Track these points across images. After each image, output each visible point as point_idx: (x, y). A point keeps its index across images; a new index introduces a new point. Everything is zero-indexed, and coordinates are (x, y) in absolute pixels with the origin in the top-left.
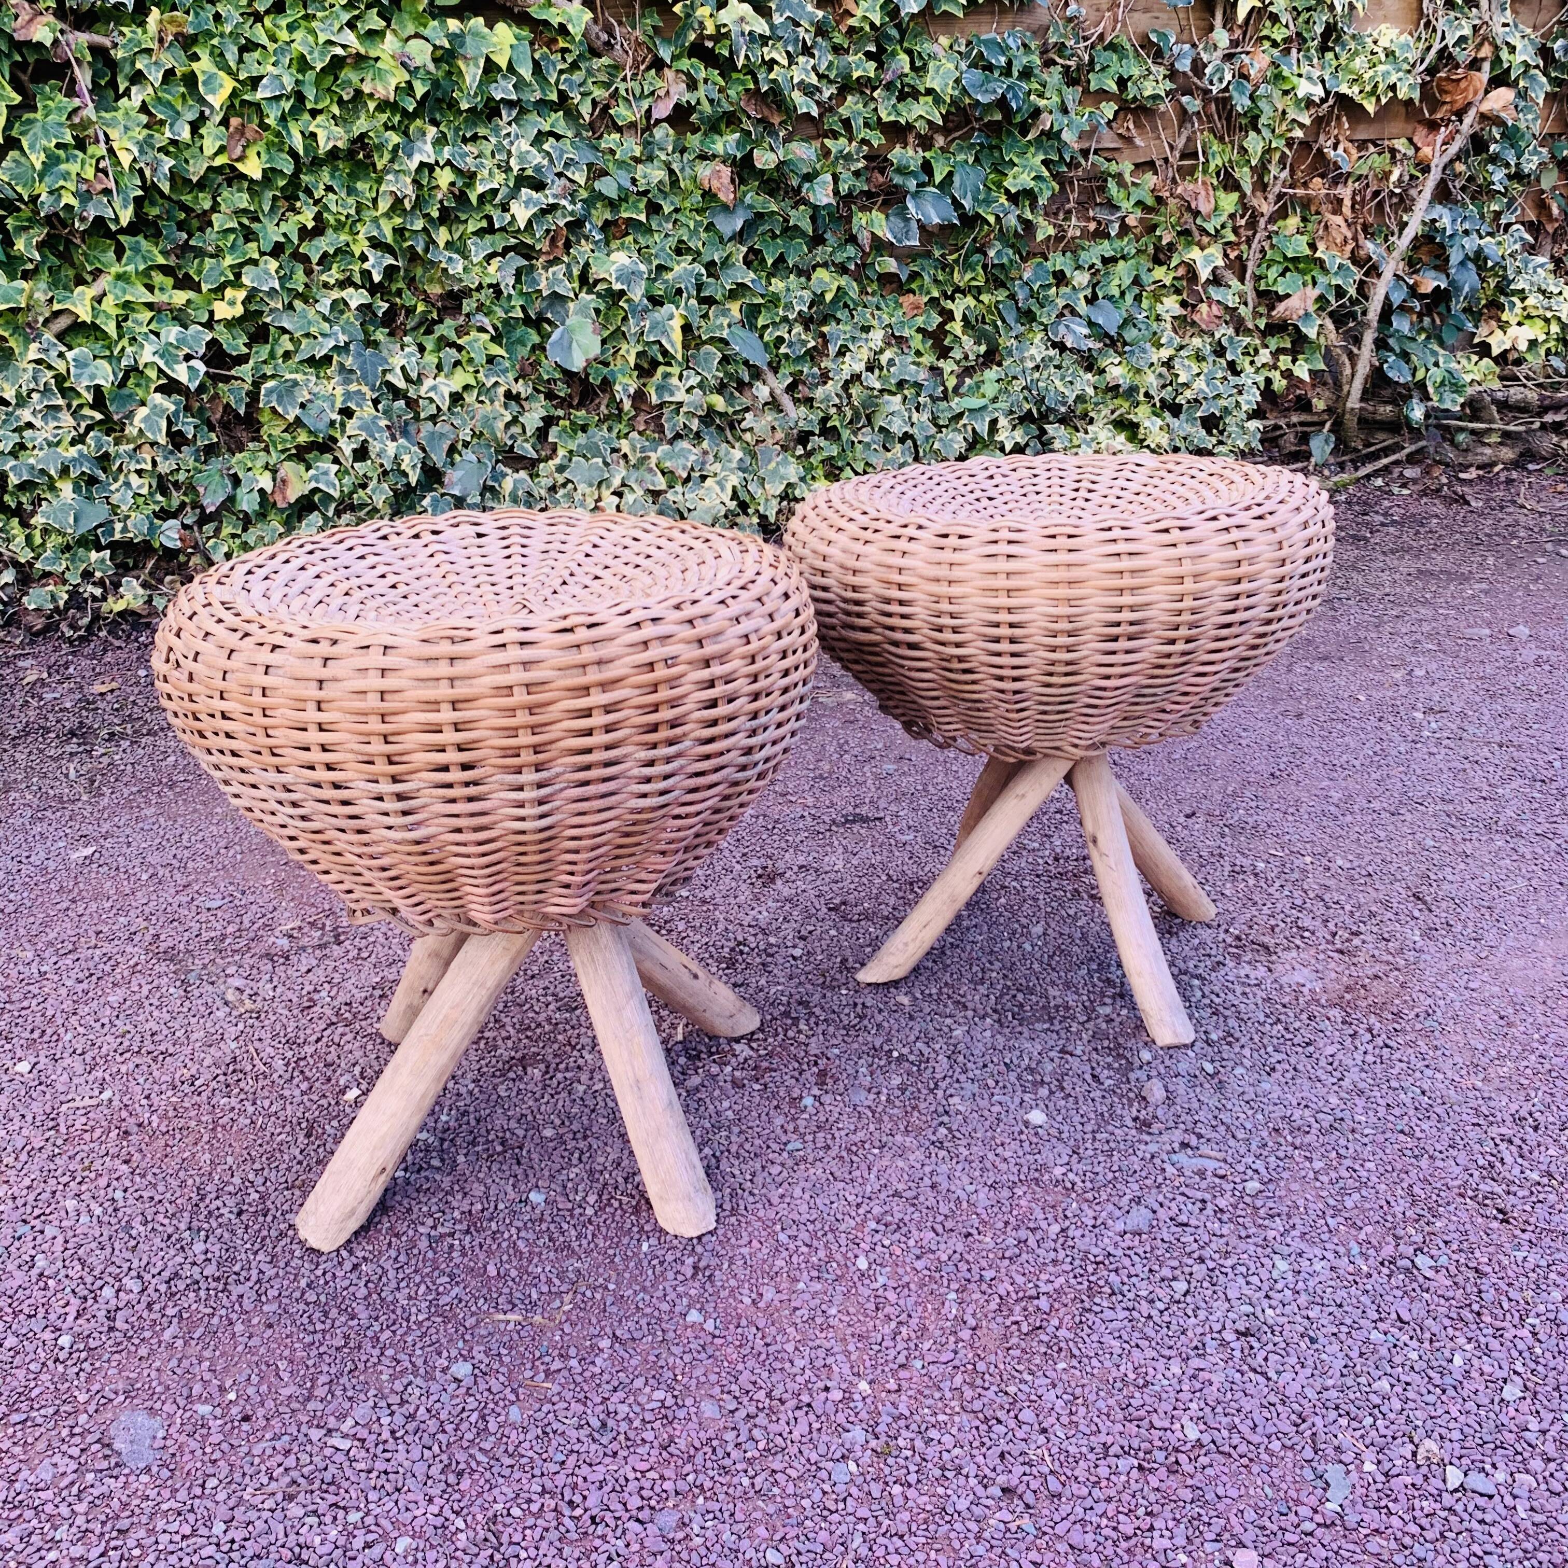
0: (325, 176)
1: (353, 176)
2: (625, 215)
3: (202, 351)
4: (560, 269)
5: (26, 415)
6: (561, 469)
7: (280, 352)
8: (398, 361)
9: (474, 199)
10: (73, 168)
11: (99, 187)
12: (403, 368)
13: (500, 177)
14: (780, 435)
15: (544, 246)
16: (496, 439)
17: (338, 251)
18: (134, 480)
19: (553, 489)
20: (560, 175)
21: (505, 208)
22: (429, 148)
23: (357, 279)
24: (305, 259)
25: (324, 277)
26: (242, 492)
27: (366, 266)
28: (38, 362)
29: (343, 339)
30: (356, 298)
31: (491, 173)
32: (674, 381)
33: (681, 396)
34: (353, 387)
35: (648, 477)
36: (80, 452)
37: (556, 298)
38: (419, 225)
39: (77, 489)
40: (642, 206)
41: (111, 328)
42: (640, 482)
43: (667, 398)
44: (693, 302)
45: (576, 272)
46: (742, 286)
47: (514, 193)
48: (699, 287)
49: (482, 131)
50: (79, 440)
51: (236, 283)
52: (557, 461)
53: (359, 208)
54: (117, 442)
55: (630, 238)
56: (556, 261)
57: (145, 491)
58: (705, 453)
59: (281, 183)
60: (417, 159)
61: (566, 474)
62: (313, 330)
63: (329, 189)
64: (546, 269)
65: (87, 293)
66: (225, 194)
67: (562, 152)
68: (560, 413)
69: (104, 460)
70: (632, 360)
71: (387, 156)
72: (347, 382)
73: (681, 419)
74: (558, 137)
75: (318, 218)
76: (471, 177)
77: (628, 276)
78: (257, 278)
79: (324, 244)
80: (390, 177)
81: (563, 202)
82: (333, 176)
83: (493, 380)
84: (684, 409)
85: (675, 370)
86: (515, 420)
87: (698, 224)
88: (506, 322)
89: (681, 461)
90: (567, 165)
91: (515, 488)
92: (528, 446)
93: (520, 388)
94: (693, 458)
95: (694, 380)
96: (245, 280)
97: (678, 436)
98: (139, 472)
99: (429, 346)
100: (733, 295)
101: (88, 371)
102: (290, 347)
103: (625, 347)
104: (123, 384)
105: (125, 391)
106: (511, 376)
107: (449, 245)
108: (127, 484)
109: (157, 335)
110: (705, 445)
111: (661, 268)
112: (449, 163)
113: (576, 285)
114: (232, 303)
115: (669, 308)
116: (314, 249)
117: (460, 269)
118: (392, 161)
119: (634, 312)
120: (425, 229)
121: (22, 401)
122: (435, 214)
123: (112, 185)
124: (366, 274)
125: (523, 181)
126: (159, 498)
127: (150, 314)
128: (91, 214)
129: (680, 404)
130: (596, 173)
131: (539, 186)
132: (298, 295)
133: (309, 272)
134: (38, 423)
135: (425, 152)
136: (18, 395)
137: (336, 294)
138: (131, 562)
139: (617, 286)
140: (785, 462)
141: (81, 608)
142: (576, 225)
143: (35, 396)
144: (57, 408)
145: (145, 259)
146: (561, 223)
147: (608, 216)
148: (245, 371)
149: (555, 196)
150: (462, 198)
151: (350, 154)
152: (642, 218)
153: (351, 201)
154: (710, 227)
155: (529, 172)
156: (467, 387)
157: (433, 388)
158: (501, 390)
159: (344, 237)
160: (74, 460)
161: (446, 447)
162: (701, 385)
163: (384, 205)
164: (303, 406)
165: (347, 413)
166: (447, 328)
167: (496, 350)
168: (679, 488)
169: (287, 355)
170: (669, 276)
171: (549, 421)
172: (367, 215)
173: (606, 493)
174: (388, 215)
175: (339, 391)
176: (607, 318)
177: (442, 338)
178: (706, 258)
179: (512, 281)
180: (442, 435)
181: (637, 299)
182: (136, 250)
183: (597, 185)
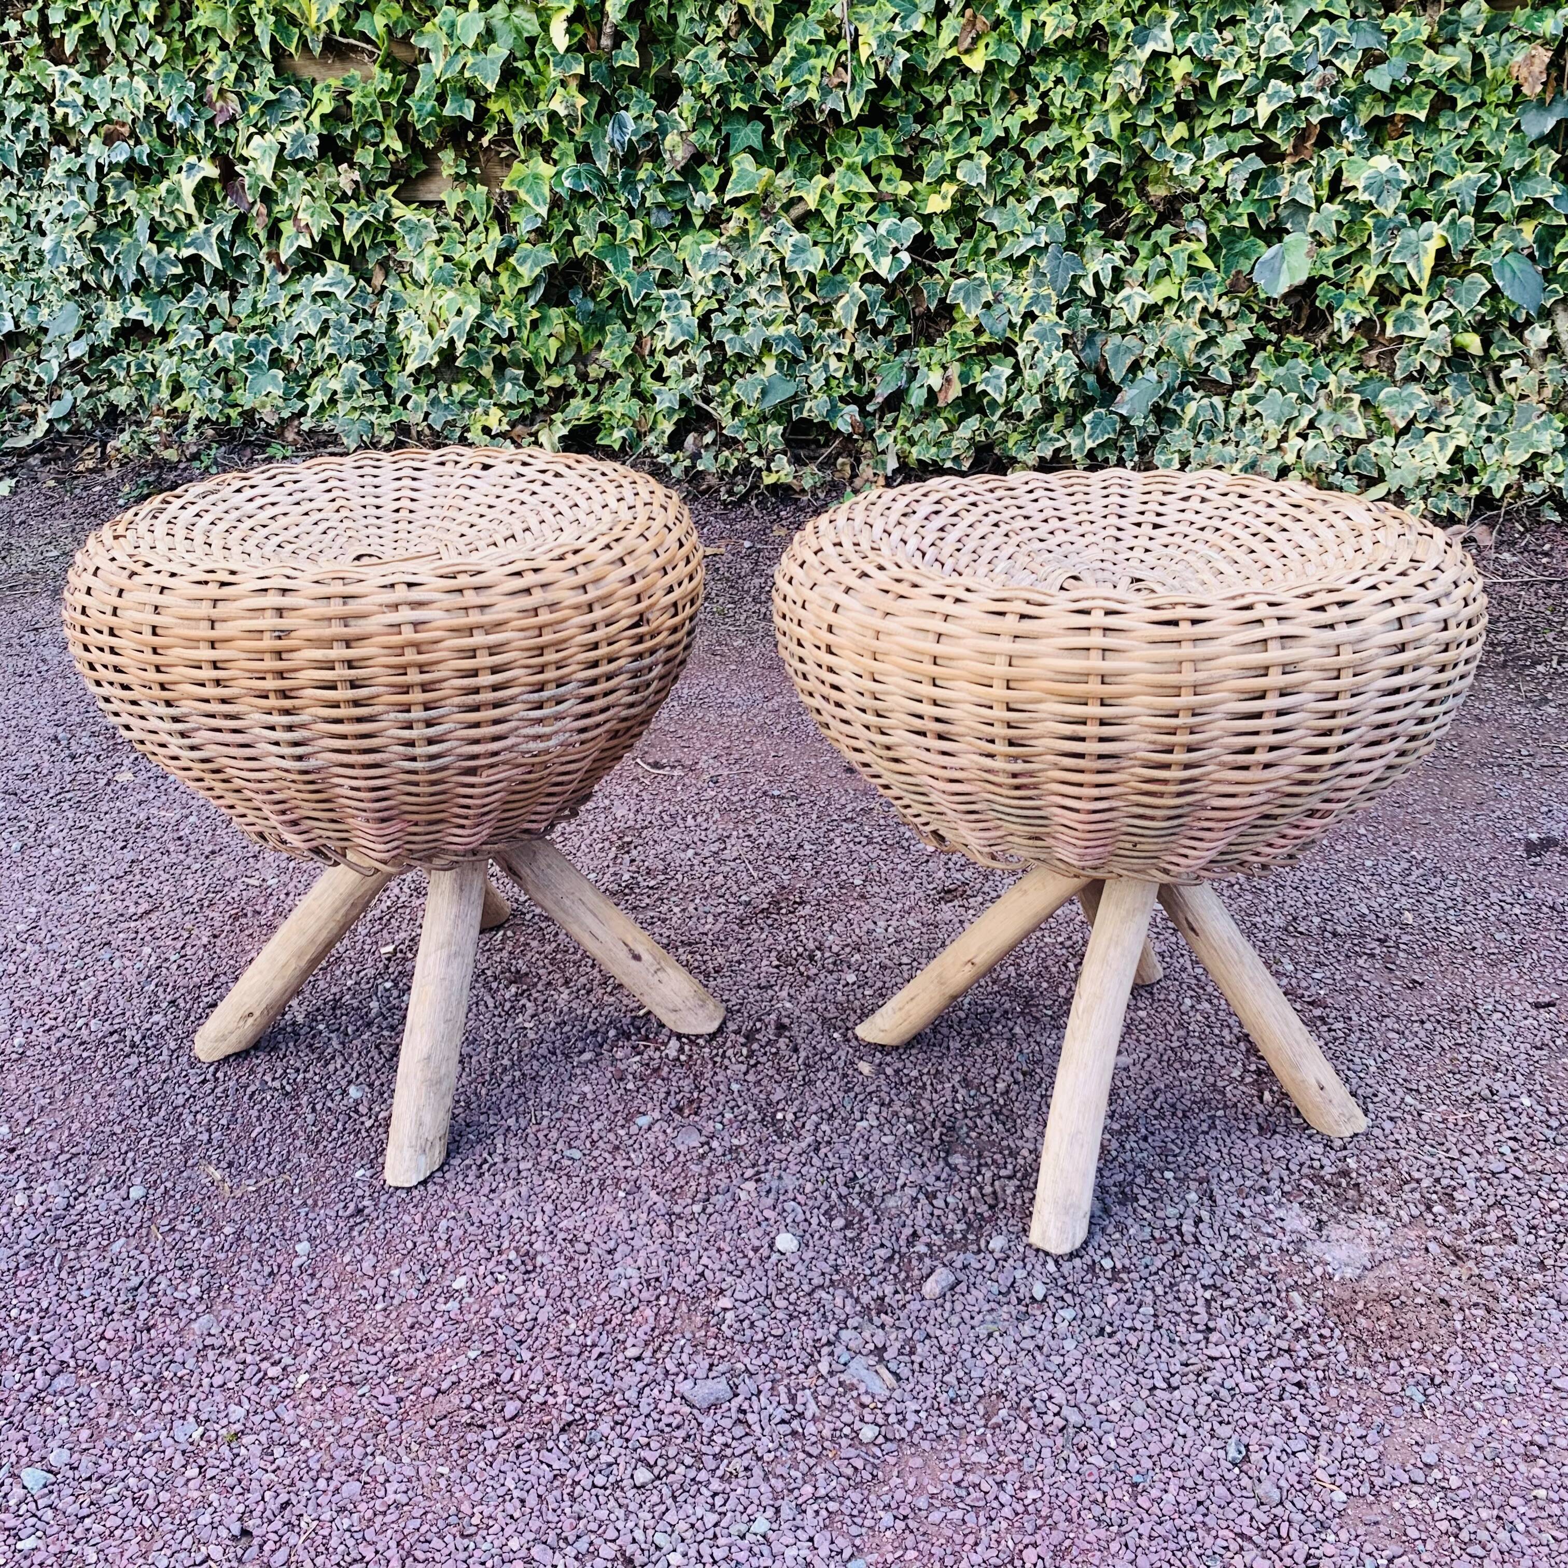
0: (1057, 68)
1: (1090, 67)
2: (1400, 111)
3: (907, 244)
4: (1305, 173)
5: (752, 293)
6: (1253, 400)
7: (983, 248)
8: (1093, 267)
9: (1213, 91)
10: (818, 63)
11: (836, 81)
12: (1096, 275)
13: (1248, 66)
14: (1548, 392)
15: (1287, 147)
16: (1183, 360)
17: (1059, 147)
18: (833, 363)
19: (1243, 420)
20: (1325, 64)
21: (1251, 102)
22: (1167, 35)
23: (1073, 177)
24: (1024, 154)
25: (1040, 174)
26: (915, 384)
27: (1084, 164)
28: (770, 244)
29: (1044, 239)
30: (1065, 196)
31: (1238, 63)
32: (1420, 312)
33: (1422, 331)
34: (1044, 291)
35: (1346, 421)
36: (788, 333)
37: (1297, 207)
38: (1149, 120)
39: (779, 366)
40: (1427, 100)
41: (831, 217)
42: (1334, 426)
43: (1406, 332)
44: (1469, 220)
45: (1326, 178)
46: (1539, 202)
47: (1262, 87)
48: (1482, 201)
49: (1240, 14)
50: (790, 320)
51: (952, 177)
52: (1252, 390)
53: (1089, 102)
54: (823, 326)
55: (1410, 139)
56: (1302, 164)
57: (839, 375)
58: (1445, 402)
59: (1008, 75)
60: (1150, 47)
61: (1257, 407)
62: (1017, 229)
63: (1059, 81)
64: (1293, 172)
65: (820, 181)
66: (958, 86)
67: (1333, 35)
68: (1274, 337)
69: (807, 342)
70: (1369, 284)
71: (1120, 44)
72: (1040, 284)
73: (1419, 358)
74: (1332, 18)
75: (1043, 110)
76: (1213, 67)
77: (1380, 186)
78: (970, 173)
79: (1046, 140)
80: (1120, 68)
81: (1320, 96)
82: (1066, 67)
83: (1192, 294)
84: (1423, 348)
85: (1424, 300)
86: (1211, 341)
87: (1502, 122)
88: (1228, 231)
89: (1405, 408)
90: (1337, 51)
91: (1197, 415)
92: (1225, 371)
93: (1225, 307)
94: (1422, 406)
95: (1444, 313)
96: (959, 175)
97: (1410, 379)
98: (839, 357)
99: (1143, 252)
100: (1525, 213)
101: (803, 256)
102: (993, 244)
103: (1366, 268)
104: (837, 270)
105: (839, 278)
106: (1216, 291)
107: (1181, 143)
108: (826, 367)
109: (875, 225)
110: (1447, 393)
111: (1437, 177)
112: (1189, 51)
113: (1324, 193)
114: (944, 198)
115: (1431, 226)
116: (1034, 146)
117: (1187, 169)
118: (1126, 50)
119: (1380, 229)
120: (1155, 125)
121: (751, 279)
122: (1168, 108)
123: (847, 79)
124: (1082, 172)
125: (1275, 70)
126: (853, 382)
127: (871, 204)
128: (827, 108)
129: (1422, 340)
130: (1372, 59)
131: (1295, 78)
132: (1013, 192)
133: (1029, 167)
134: (761, 301)
135: (1162, 40)
136: (748, 274)
137: (1047, 193)
138: (822, 439)
139: (1364, 197)
140: (1548, 425)
141: (745, 476)
142: (1330, 124)
143: (763, 275)
144: (778, 289)
145: (877, 150)
146: (1315, 120)
147: (1379, 111)
148: (945, 266)
149: (1310, 89)
150: (1201, 90)
151: (1089, 41)
152: (1422, 116)
153: (1080, 93)
154: (1517, 128)
155: (1286, 61)
156: (1168, 300)
157: (1127, 299)
158: (1198, 307)
159: (1069, 132)
160: (780, 338)
161: (1128, 362)
162: (1450, 321)
163: (1112, 98)
164: (987, 306)
165: (1030, 316)
166: (1162, 235)
167: (1205, 262)
168: (1390, 440)
169: (991, 253)
170: (1446, 186)
171: (1254, 346)
172: (1097, 109)
173: (1292, 434)
174: (1117, 108)
175: (1030, 293)
176: (1350, 234)
177: (1156, 244)
178: (1505, 166)
179: (1241, 186)
180: (1129, 350)
181: (1388, 213)
182: (872, 141)
183: (1369, 76)
